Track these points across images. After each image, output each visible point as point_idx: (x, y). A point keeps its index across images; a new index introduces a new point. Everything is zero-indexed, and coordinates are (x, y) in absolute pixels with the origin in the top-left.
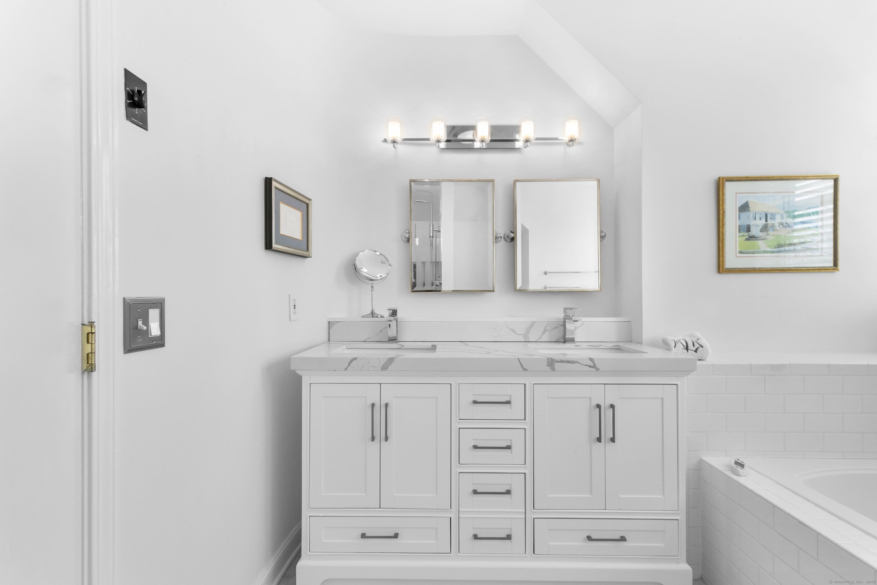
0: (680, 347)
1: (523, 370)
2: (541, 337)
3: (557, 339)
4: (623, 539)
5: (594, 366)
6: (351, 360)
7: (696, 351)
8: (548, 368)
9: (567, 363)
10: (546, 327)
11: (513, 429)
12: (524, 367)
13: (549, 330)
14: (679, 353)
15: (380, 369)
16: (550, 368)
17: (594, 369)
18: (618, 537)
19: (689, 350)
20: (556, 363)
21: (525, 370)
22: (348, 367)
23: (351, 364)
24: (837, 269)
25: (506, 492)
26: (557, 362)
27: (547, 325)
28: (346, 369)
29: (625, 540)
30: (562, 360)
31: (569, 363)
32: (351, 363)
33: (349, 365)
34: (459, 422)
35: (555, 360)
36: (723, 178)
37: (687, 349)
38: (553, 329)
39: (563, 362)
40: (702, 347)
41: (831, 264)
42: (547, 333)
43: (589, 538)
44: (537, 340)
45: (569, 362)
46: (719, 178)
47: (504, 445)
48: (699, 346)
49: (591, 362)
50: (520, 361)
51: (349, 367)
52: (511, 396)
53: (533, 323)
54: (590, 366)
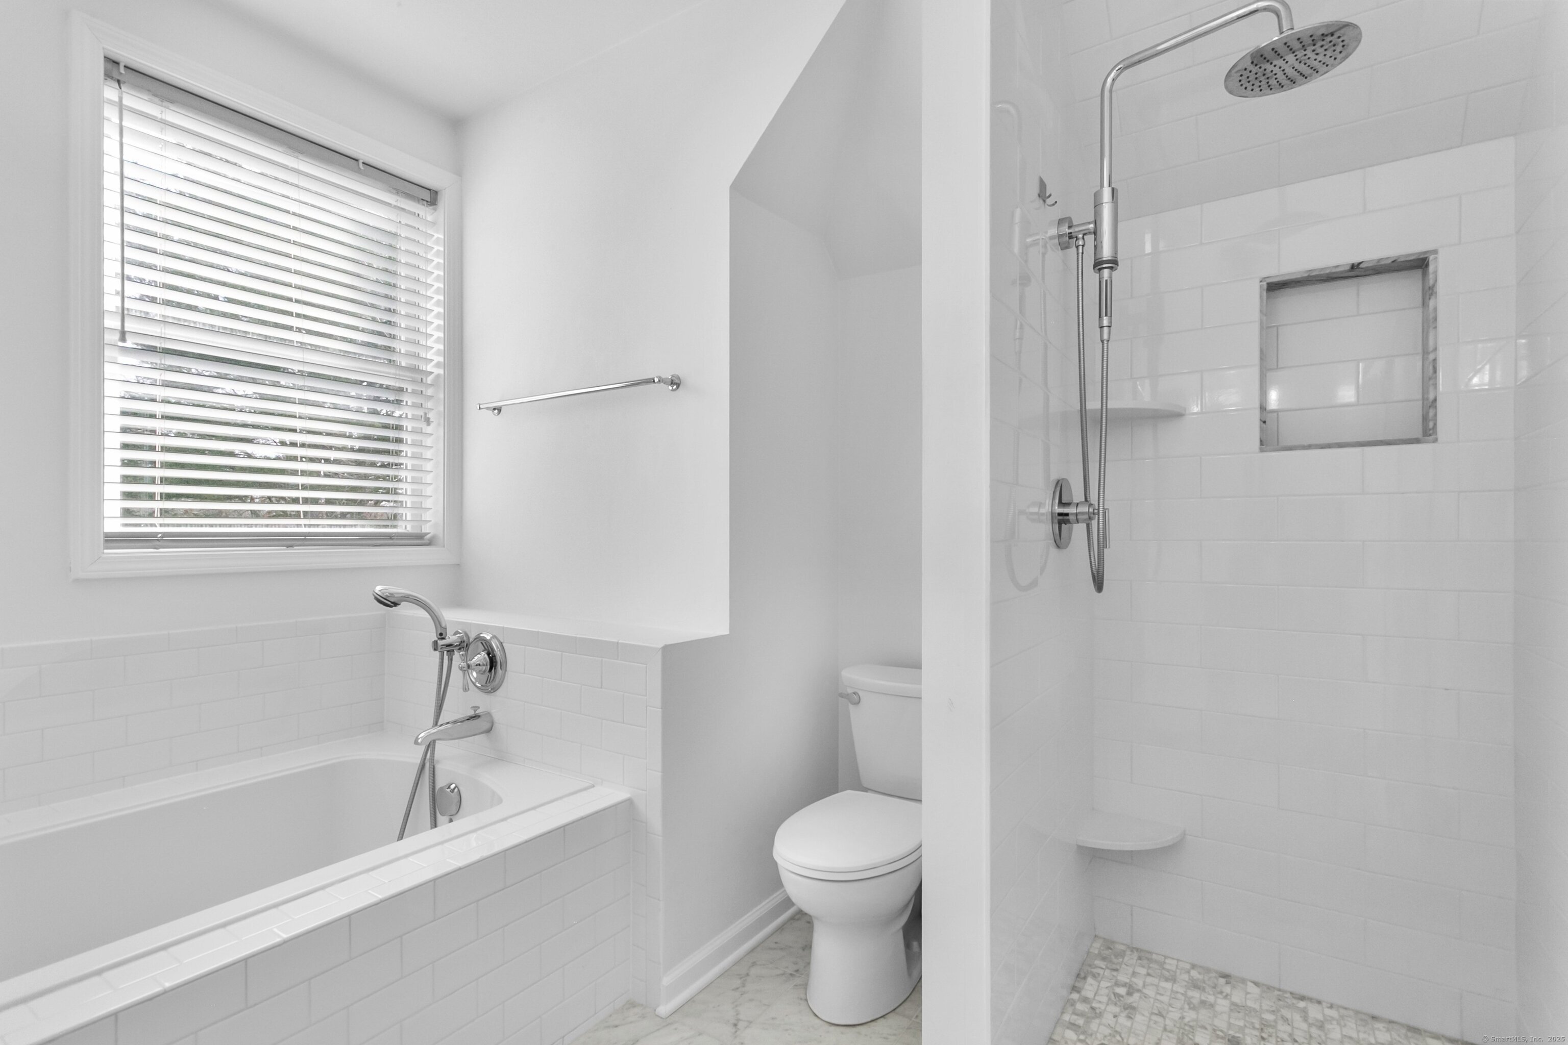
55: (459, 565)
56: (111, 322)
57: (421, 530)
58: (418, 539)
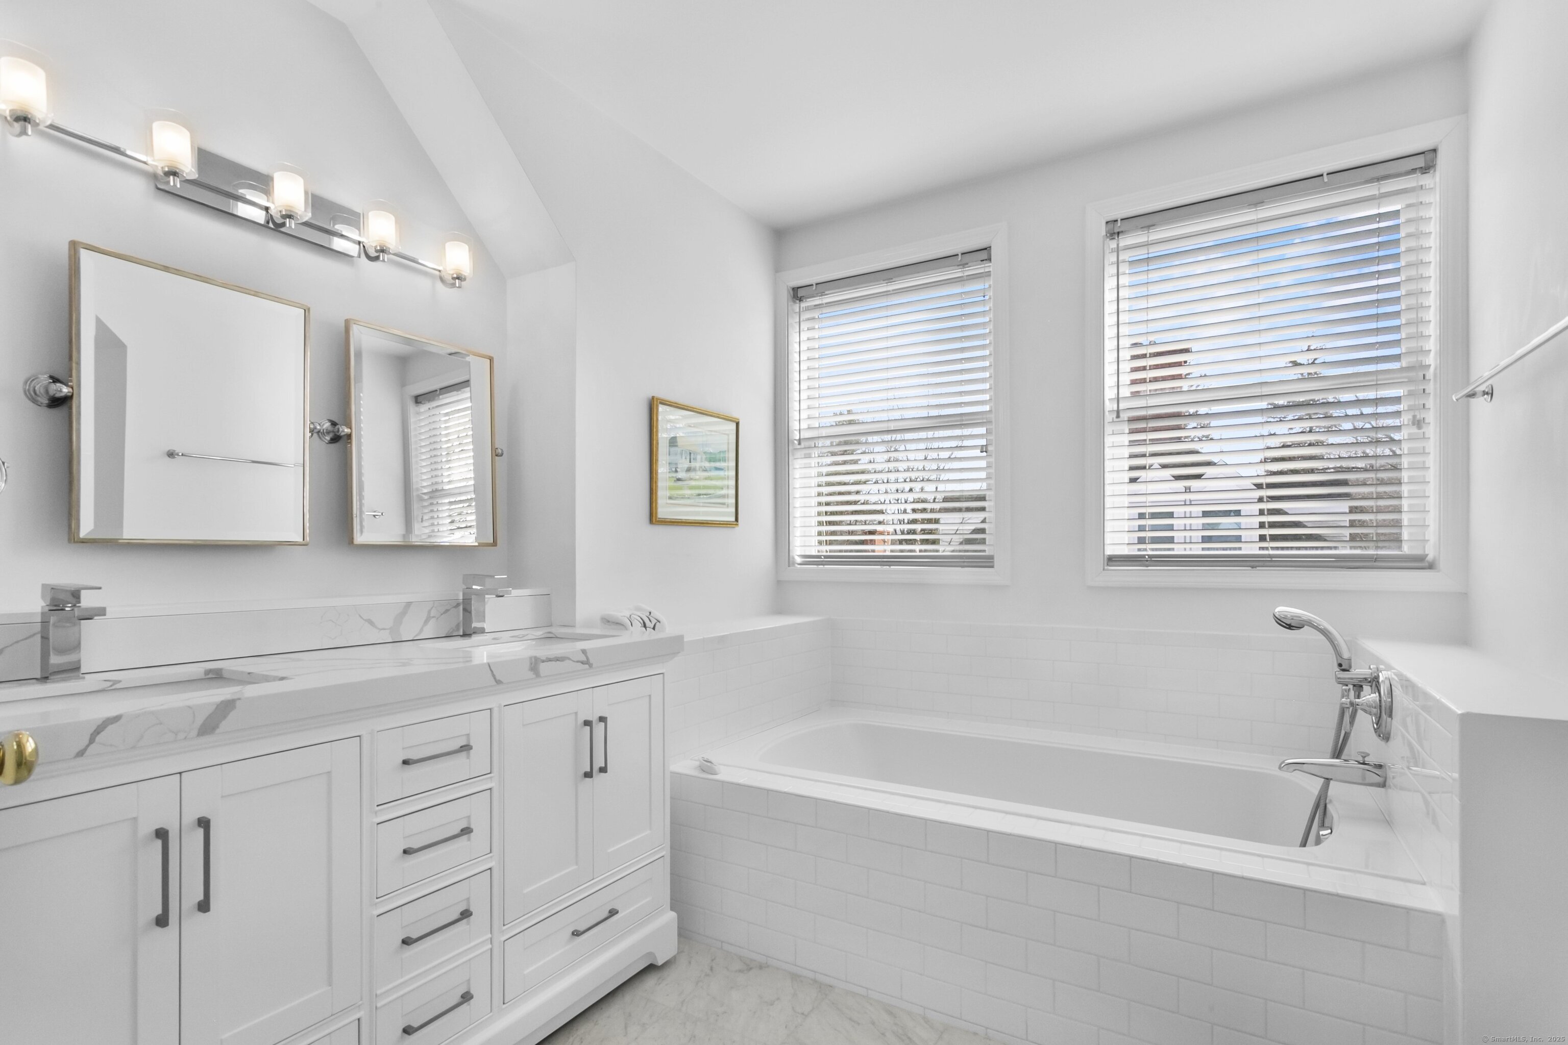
0: (638, 625)
1: (494, 683)
2: (421, 630)
3: (449, 631)
4: (613, 913)
5: (587, 662)
6: (98, 726)
7: (654, 628)
8: (531, 675)
9: (556, 661)
10: (429, 612)
11: (472, 796)
12: (498, 678)
13: (433, 617)
14: (636, 634)
15: (195, 732)
16: (534, 674)
17: (587, 665)
18: (606, 914)
19: (647, 628)
20: (542, 664)
21: (498, 682)
22: (88, 746)
23: (98, 739)
24: (737, 525)
25: (460, 916)
26: (543, 662)
27: (432, 608)
28: (81, 754)
29: (617, 912)
30: (549, 657)
31: (558, 662)
32: (98, 733)
33: (92, 740)
34: (376, 813)
35: (539, 658)
36: (657, 399)
37: (645, 626)
38: (442, 614)
39: (550, 661)
40: (659, 622)
41: (733, 519)
42: (432, 622)
43: (576, 934)
44: (415, 636)
45: (558, 660)
46: (653, 397)
47: (456, 831)
48: (656, 621)
49: (583, 655)
50: (492, 668)
51: (92, 746)
52: (468, 735)
53: (409, 604)
54: (582, 663)
55: (1466, 594)
56: (1110, 406)
57: (1425, 552)
58: (1419, 563)
